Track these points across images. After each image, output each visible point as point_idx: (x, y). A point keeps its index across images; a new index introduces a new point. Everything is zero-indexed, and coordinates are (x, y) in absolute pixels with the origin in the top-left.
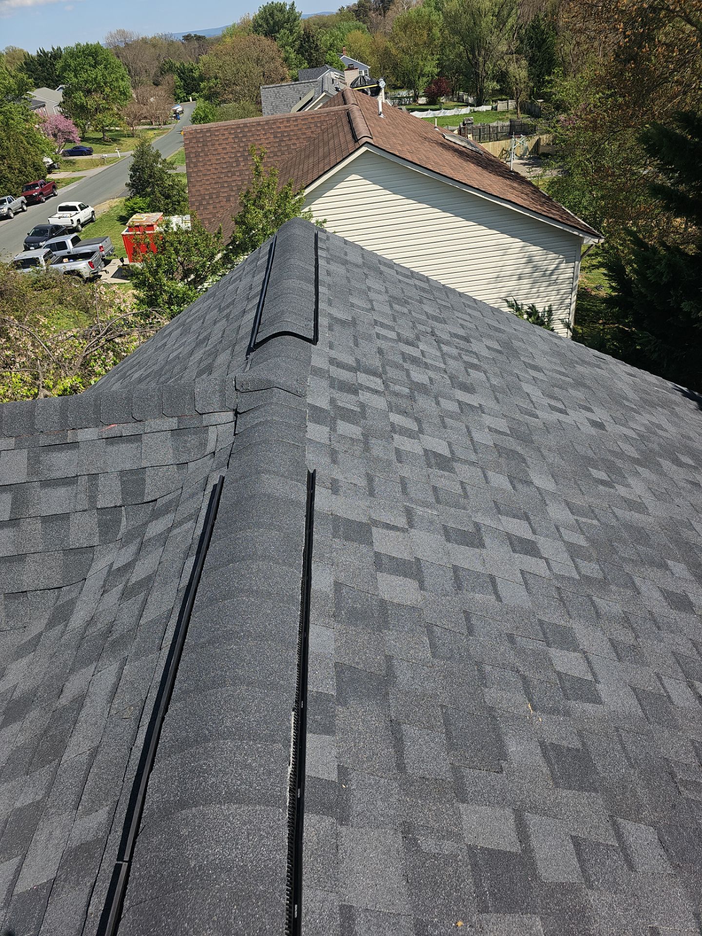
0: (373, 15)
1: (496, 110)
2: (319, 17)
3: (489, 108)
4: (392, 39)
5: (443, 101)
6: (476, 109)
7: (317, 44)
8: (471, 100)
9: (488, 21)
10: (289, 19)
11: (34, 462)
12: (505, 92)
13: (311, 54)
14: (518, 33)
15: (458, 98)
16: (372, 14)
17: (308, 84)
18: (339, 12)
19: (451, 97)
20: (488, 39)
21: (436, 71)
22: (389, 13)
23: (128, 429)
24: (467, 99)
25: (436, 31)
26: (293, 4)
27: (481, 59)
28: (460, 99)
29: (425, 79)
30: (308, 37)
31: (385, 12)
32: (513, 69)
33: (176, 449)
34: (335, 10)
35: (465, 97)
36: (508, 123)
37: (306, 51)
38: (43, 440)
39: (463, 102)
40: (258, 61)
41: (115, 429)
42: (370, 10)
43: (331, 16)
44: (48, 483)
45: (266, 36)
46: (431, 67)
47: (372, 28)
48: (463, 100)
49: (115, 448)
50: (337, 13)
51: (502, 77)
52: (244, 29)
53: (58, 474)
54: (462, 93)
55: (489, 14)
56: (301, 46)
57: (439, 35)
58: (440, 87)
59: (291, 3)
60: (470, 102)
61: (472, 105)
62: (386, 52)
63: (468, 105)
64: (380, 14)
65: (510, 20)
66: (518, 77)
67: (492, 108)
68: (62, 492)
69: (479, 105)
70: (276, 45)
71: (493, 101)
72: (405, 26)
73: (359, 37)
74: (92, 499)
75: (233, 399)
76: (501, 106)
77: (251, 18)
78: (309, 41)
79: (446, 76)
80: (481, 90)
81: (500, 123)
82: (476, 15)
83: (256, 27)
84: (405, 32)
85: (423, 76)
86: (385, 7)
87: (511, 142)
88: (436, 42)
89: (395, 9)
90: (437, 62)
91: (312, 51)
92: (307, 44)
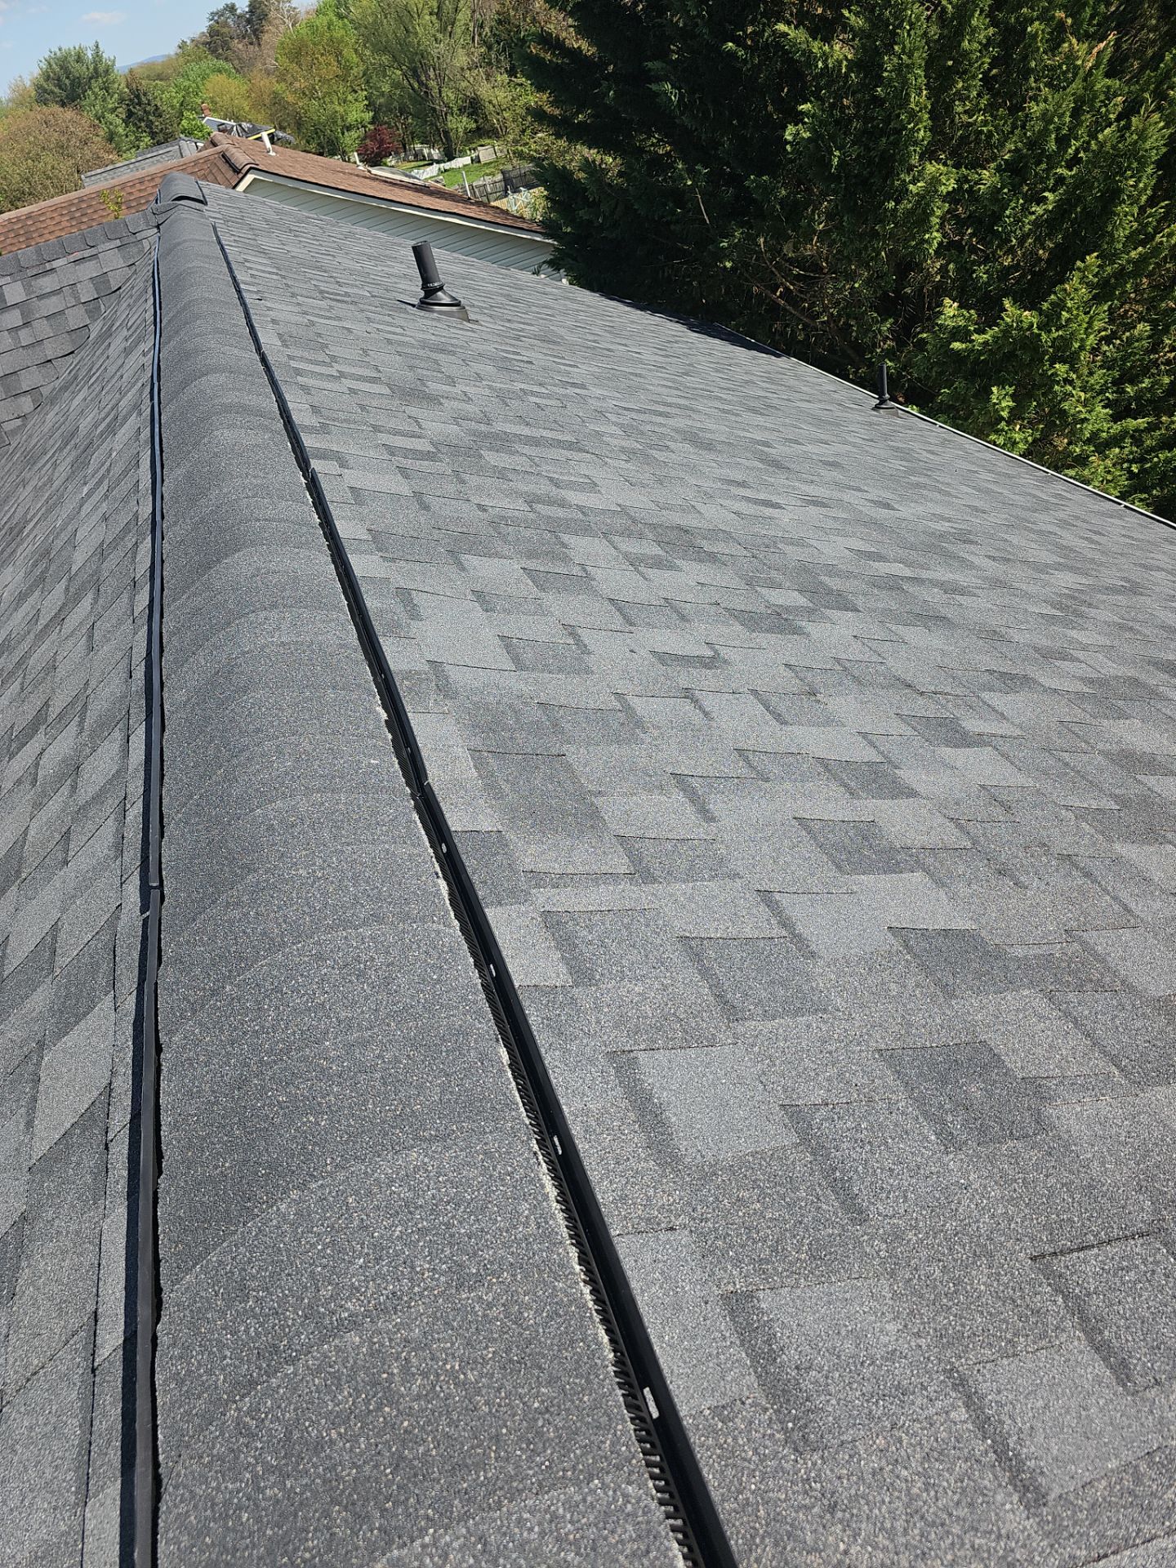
0: (240, 46)
1: (479, 162)
2: (149, 66)
3: (467, 160)
4: (282, 78)
5: (393, 163)
6: (447, 165)
7: (156, 105)
8: (436, 153)
9: (425, 25)
10: (96, 69)
11: (28, 288)
12: (483, 132)
13: (150, 124)
14: (480, 35)
15: (416, 156)
16: (237, 45)
17: (159, 158)
18: (179, 51)
19: (403, 155)
20: (434, 53)
21: (369, 116)
22: (265, 37)
23: (87, 253)
24: (429, 154)
25: (348, 53)
26: (97, 47)
27: (432, 83)
28: (419, 156)
29: (354, 134)
30: (138, 97)
31: (258, 38)
32: (485, 91)
33: (123, 258)
34: (172, 49)
35: (426, 152)
36: (499, 177)
37: (141, 120)
38: (30, 273)
39: (424, 159)
40: (61, 147)
41: (78, 255)
42: (231, 38)
43: (169, 62)
44: (41, 297)
45: (63, 105)
46: (357, 112)
47: (242, 68)
48: (424, 156)
49: (82, 266)
50: (176, 54)
51: (473, 107)
52: (20, 103)
53: (49, 290)
54: (419, 145)
55: (425, 12)
56: (130, 114)
57: (355, 59)
58: (382, 142)
59: (92, 44)
60: (436, 158)
61: (438, 162)
62: (277, 100)
63: (432, 162)
64: (251, 44)
65: (460, 16)
66: (495, 102)
67: (472, 160)
68: (54, 299)
69: (451, 158)
70: (87, 118)
71: (470, 150)
72: (297, 52)
73: (224, 85)
74: (77, 298)
75: (154, 221)
76: (485, 154)
77: (28, 84)
78: (139, 104)
79: (386, 123)
80: (446, 133)
81: (488, 179)
82: (405, 17)
83: (42, 95)
84: (299, 64)
85: (349, 128)
86: (257, 30)
87: (508, 202)
88: (354, 71)
89: (274, 30)
90: (366, 102)
91: (151, 118)
92: (138, 107)
